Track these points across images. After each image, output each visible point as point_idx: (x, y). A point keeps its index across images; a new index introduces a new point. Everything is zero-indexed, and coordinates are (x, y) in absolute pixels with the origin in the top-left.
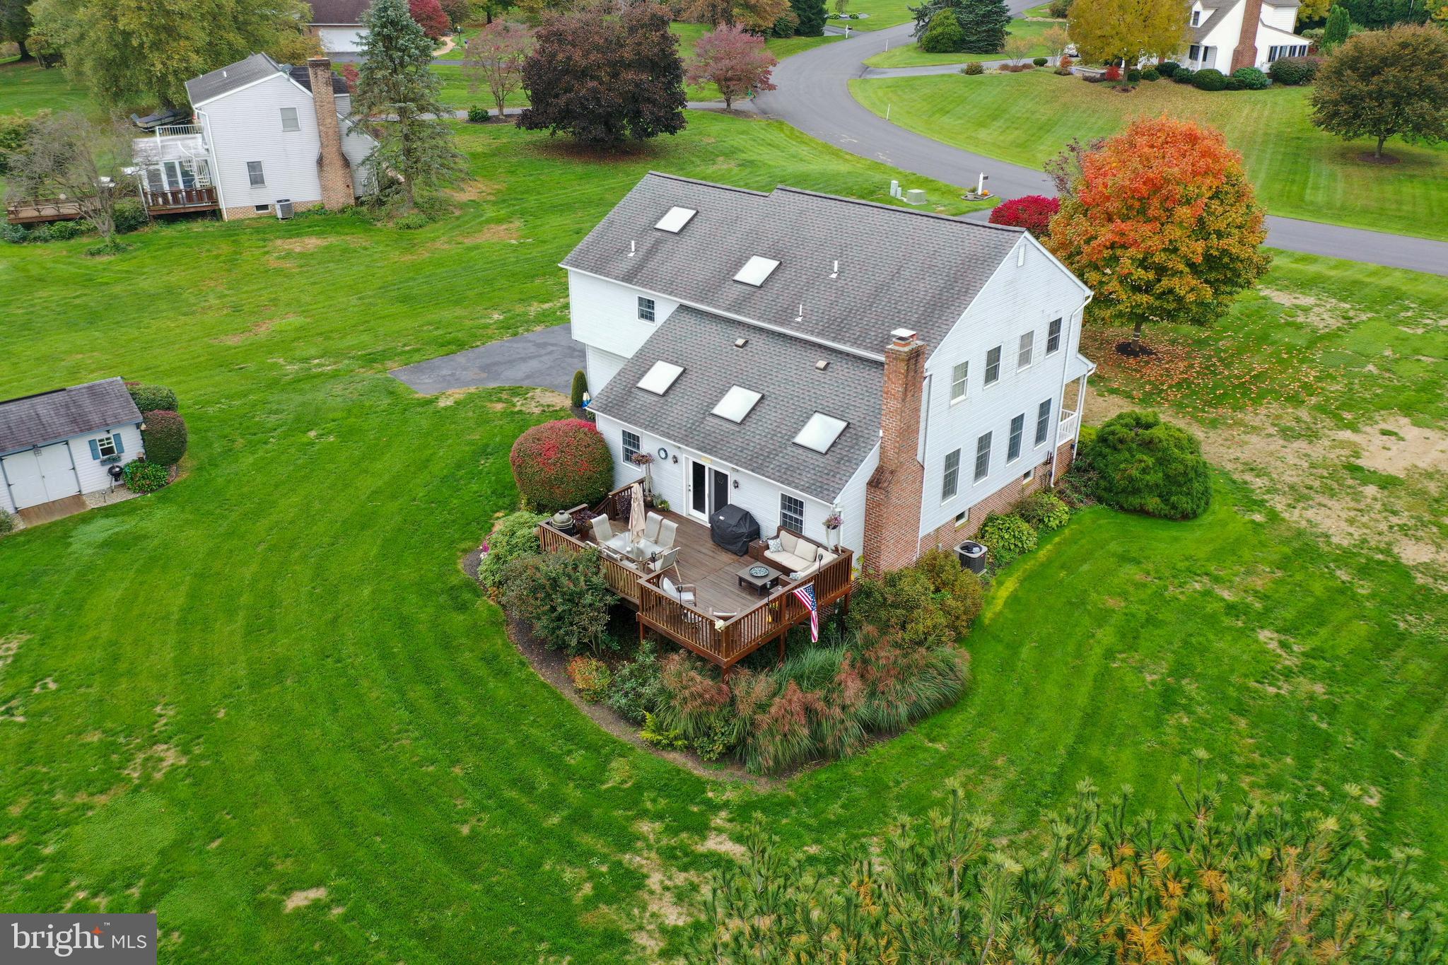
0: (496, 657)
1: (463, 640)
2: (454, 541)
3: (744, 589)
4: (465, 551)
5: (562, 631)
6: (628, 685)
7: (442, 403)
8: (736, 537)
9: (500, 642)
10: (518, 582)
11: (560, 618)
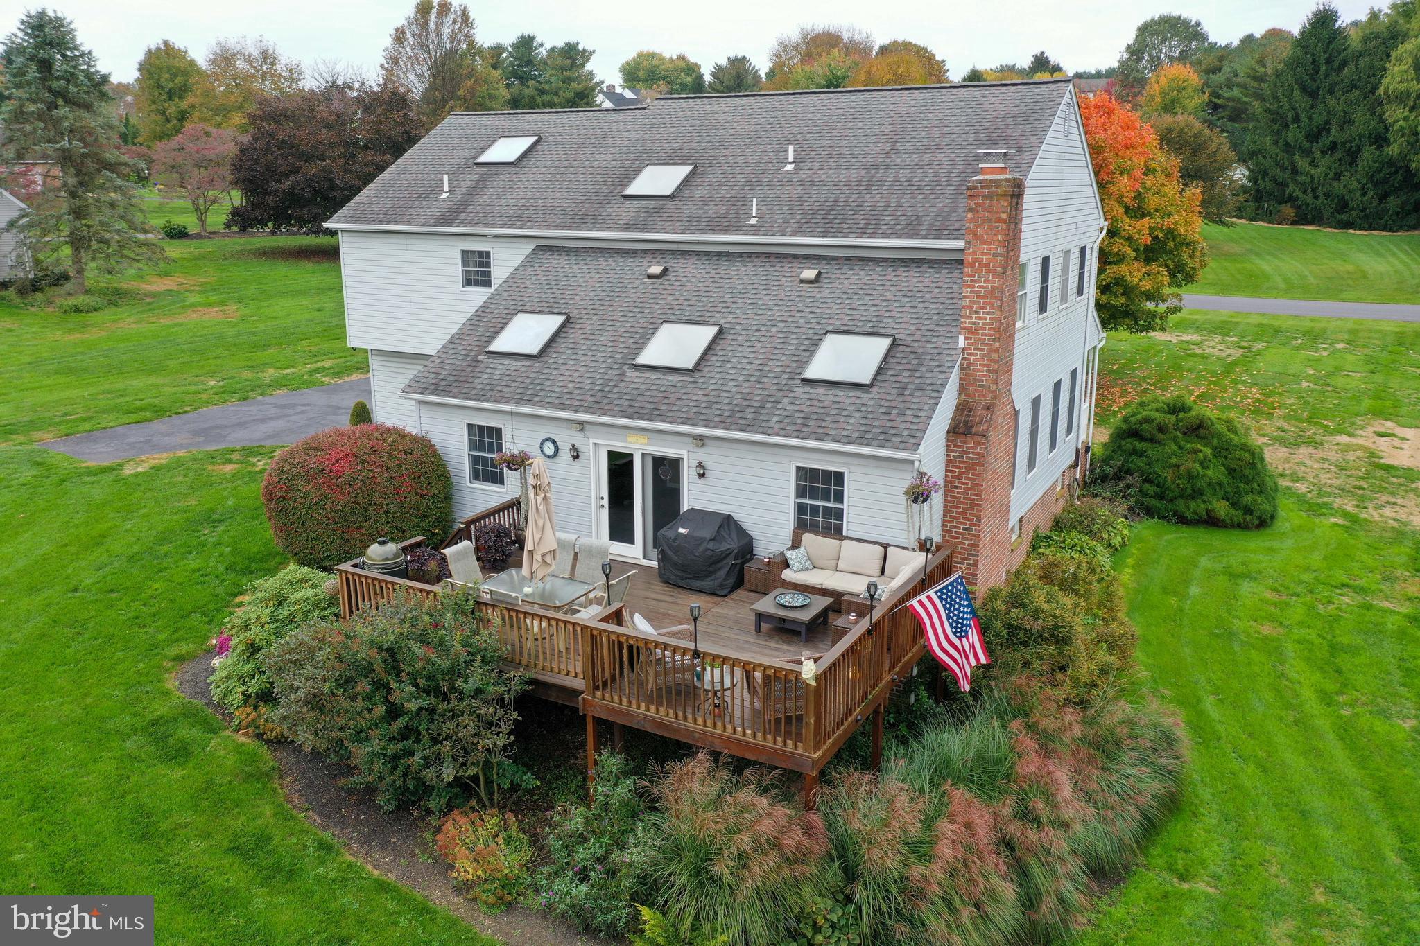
0: (263, 840)
1: (186, 817)
2: (156, 646)
3: (770, 635)
4: (180, 659)
5: (417, 759)
6: (582, 855)
7: (128, 471)
8: (716, 561)
9: (268, 810)
10: (308, 669)
11: (407, 733)
